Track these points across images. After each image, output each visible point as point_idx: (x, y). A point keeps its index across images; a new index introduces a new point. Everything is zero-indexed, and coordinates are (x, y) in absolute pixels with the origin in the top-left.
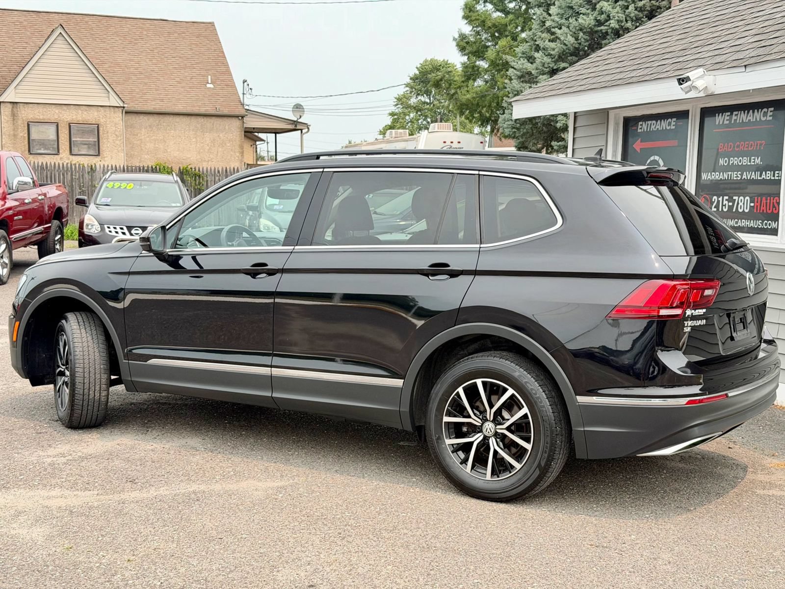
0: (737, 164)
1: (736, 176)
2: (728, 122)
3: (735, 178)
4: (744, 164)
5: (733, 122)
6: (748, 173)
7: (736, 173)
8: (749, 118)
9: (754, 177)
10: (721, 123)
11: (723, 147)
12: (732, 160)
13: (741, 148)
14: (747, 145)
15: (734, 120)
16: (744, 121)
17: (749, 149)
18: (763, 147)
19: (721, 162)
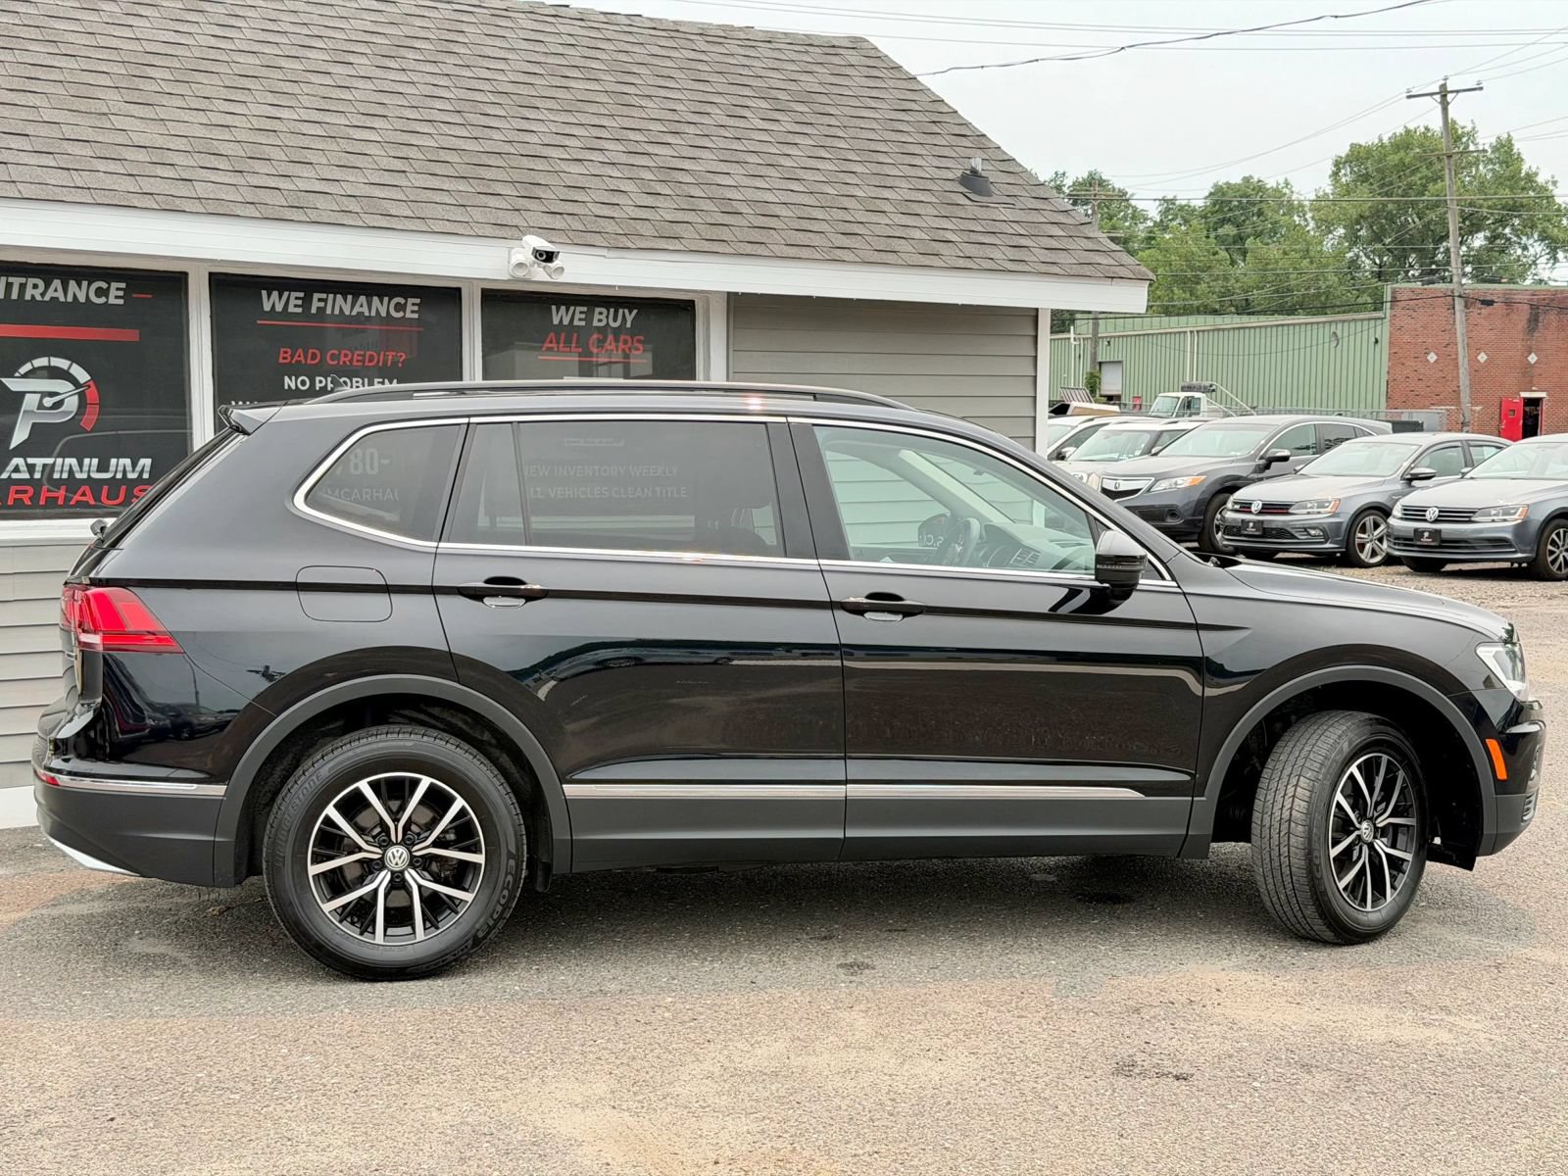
2: (299, 310)
5: (313, 311)
8: (357, 308)
10: (279, 309)
11: (292, 356)
12: (321, 382)
13: (344, 362)
14: (360, 358)
15: (318, 308)
16: (347, 313)
17: (367, 364)
18: (402, 363)
19: (289, 382)
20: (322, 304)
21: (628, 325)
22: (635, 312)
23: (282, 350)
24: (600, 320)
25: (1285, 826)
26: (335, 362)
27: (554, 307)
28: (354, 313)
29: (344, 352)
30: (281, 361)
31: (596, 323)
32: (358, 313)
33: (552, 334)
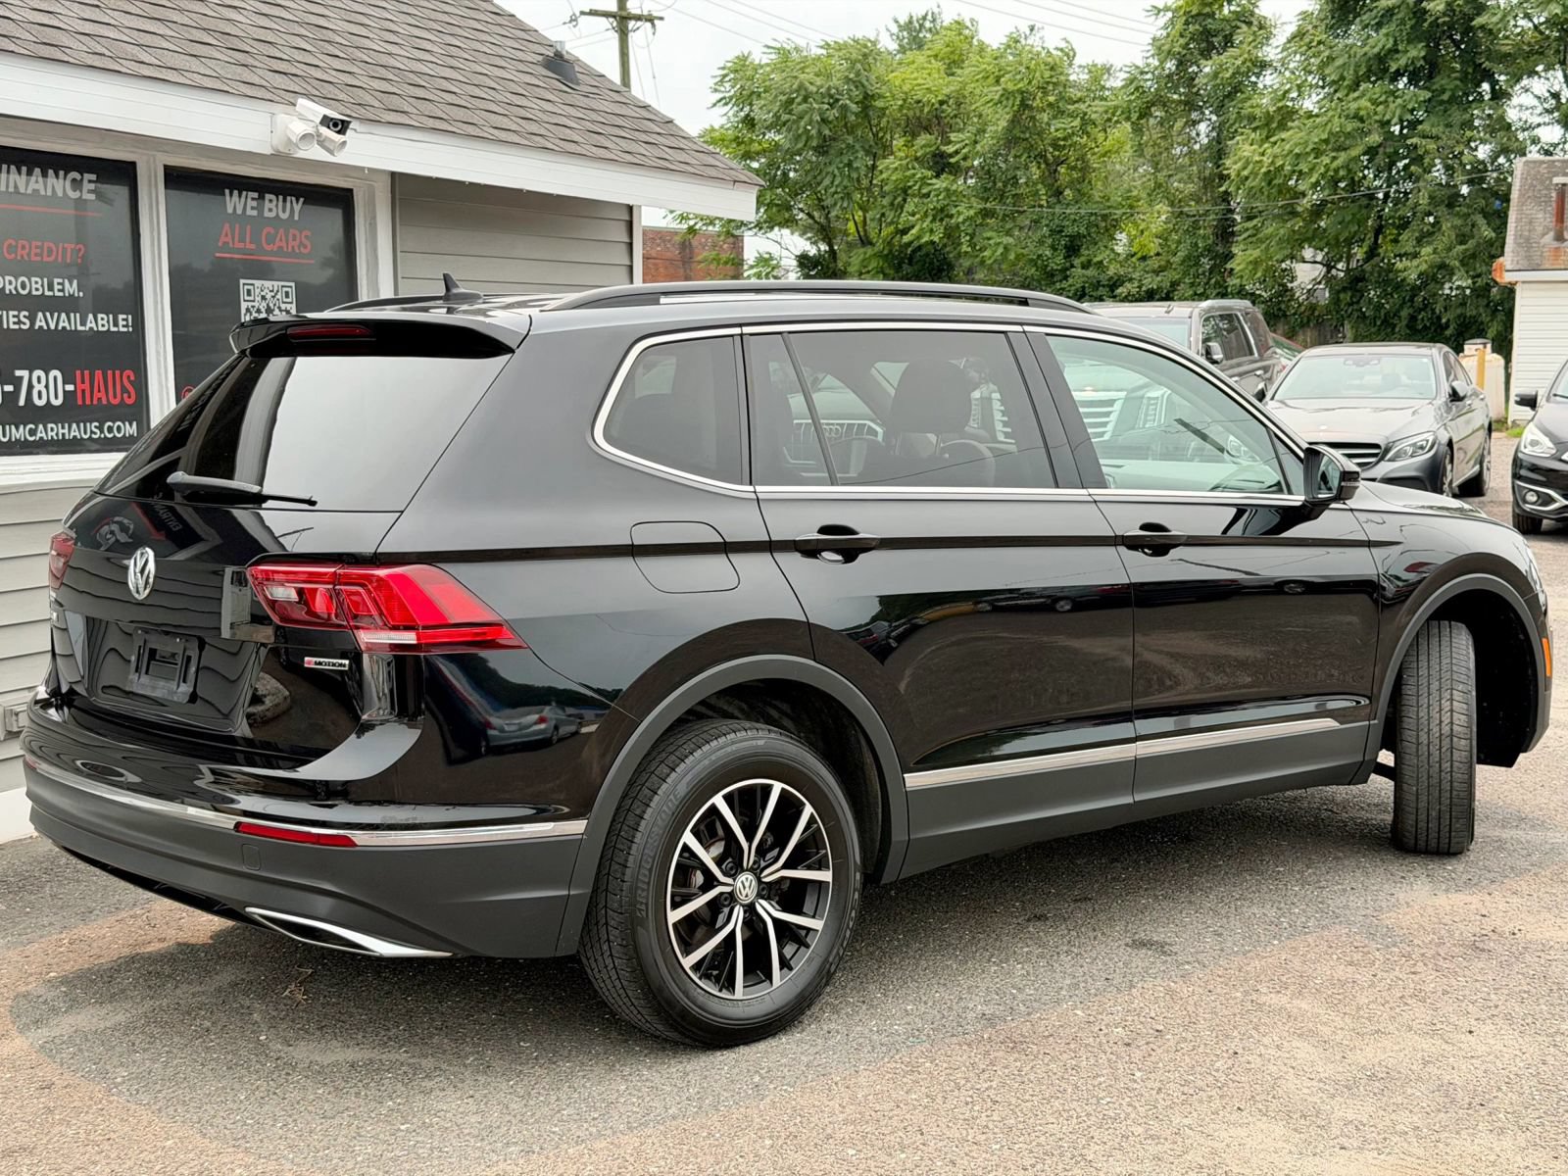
0: (14, 292)
1: (16, 320)
3: (12, 326)
4: (34, 293)
6: (48, 314)
7: (16, 313)
9: (66, 324)
14: (39, 251)
17: (47, 259)
18: (81, 258)
21: (296, 218)
22: (302, 201)
24: (270, 210)
25: (1446, 743)
27: (227, 191)
29: (23, 243)
31: (267, 214)
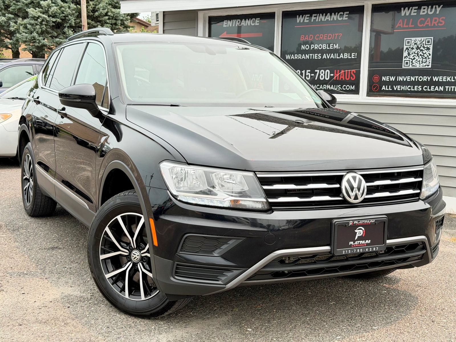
0: (317, 49)
1: (317, 56)
2: (308, 21)
5: (312, 21)
6: (327, 54)
7: (317, 54)
8: (327, 18)
9: (333, 57)
10: (302, 21)
11: (304, 38)
12: (313, 46)
13: (321, 39)
14: (326, 37)
15: (314, 19)
16: (323, 20)
17: (328, 39)
18: (340, 37)
19: (303, 47)
20: (315, 18)
21: (437, 13)
22: (442, 6)
23: (302, 36)
24: (424, 12)
26: (318, 39)
27: (402, 9)
28: (325, 20)
29: (321, 35)
30: (301, 40)
31: (421, 13)
32: (327, 20)
33: (401, 21)
